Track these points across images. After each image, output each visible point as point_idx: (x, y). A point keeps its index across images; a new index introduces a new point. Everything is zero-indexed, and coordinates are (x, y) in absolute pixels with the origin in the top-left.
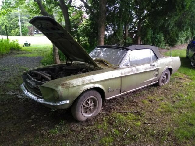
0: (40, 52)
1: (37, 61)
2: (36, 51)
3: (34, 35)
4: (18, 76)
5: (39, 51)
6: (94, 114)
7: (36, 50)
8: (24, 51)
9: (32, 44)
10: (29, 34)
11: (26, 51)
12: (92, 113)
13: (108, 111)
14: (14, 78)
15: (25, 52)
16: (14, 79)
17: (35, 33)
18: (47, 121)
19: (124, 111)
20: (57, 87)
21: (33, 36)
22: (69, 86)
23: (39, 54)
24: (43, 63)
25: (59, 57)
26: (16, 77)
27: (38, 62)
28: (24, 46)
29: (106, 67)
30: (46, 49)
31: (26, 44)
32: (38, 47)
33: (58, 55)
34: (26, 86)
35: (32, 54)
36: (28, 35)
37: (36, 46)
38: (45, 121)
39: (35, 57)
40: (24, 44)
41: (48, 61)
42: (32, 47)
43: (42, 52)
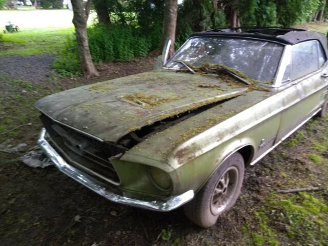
0: (43, 43)
1: (43, 66)
2: (33, 43)
3: (18, 8)
4: (13, 103)
5: (41, 41)
6: (230, 204)
7: (34, 41)
8: (9, 42)
9: (20, 28)
10: (6, 6)
11: (13, 43)
12: (226, 201)
13: (252, 190)
14: (4, 107)
15: (10, 44)
16: (6, 109)
17: (19, 5)
18: (124, 233)
19: (293, 190)
20: (166, 162)
21: (16, 9)
22: (193, 155)
23: (43, 49)
24: (57, 68)
25: (90, 56)
26: (7, 104)
27: (47, 68)
28: (4, 32)
29: (244, 87)
30: (52, 38)
31: (9, 28)
32: (36, 32)
33: (89, 52)
34: (55, 144)
35: (28, 49)
36: (6, 8)
37: (31, 31)
38: (118, 233)
39: (37, 56)
40: (5, 27)
41: (67, 65)
42: (23, 34)
43: (46, 44)
